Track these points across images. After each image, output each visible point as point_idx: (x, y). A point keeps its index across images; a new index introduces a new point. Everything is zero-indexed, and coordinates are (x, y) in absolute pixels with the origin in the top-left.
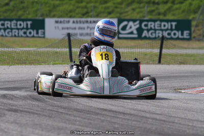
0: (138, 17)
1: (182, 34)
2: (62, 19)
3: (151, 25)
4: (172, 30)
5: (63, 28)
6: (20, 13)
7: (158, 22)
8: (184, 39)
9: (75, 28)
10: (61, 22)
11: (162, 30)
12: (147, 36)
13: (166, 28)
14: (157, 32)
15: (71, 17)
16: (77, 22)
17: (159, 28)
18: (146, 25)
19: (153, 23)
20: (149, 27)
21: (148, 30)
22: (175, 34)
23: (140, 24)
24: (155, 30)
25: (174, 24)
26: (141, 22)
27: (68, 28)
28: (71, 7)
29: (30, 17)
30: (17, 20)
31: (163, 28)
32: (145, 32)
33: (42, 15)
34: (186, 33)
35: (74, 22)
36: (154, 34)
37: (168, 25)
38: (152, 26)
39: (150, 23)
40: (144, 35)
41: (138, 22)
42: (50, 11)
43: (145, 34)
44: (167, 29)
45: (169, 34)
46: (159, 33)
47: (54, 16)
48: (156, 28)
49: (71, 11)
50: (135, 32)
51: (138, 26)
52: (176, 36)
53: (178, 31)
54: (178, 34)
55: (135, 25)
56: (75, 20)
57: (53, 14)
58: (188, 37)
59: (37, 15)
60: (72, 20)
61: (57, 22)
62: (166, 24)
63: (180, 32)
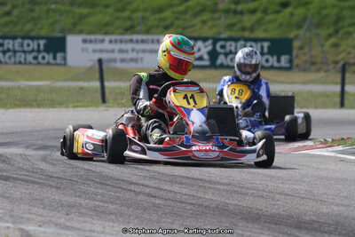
0: (210, 33)
1: (279, 61)
2: (93, 37)
4: (263, 53)
5: (94, 51)
6: (28, 27)
7: (242, 42)
8: (280, 69)
9: (113, 51)
10: (91, 41)
12: (225, 63)
15: (106, 33)
16: (116, 41)
18: (223, 47)
19: (233, 44)
20: (228, 49)
21: (226, 55)
22: (267, 61)
23: (214, 44)
25: (266, 45)
26: (215, 41)
27: (101, 51)
28: (107, 18)
29: (43, 33)
32: (222, 57)
33: (62, 30)
34: (284, 59)
35: (111, 41)
37: (257, 47)
38: (233, 48)
39: (228, 44)
40: (219, 62)
41: (210, 42)
42: (75, 24)
43: (221, 60)
47: (80, 32)
49: (106, 25)
50: (206, 57)
51: (210, 48)
52: (270, 64)
53: (272, 56)
54: (273, 61)
55: (206, 47)
56: (113, 37)
57: (78, 28)
58: (288, 65)
59: (54, 31)
60: (107, 38)
61: (85, 41)
62: (253, 44)
63: (275, 58)
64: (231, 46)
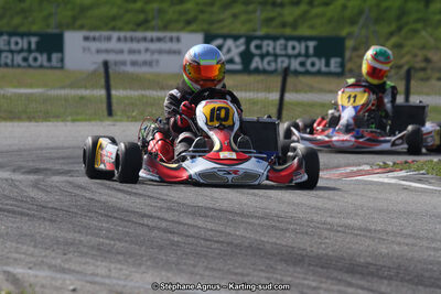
0: (243, 30)
1: (327, 65)
2: (97, 34)
3: (268, 46)
4: (307, 55)
5: (98, 51)
6: (17, 20)
7: (282, 42)
9: (121, 52)
10: (94, 39)
11: (289, 57)
12: (260, 67)
13: (296, 52)
14: (280, 60)
15: (113, 29)
16: (126, 39)
17: (283, 53)
18: (258, 47)
19: (271, 43)
20: (264, 50)
21: (262, 57)
22: (313, 64)
23: (248, 44)
24: (276, 56)
25: (312, 44)
26: (249, 40)
27: (107, 51)
28: (114, 11)
29: (35, 28)
30: (11, 34)
31: (290, 51)
32: (257, 59)
33: (60, 26)
34: (334, 62)
35: (119, 39)
36: (273, 65)
37: (300, 47)
38: (271, 49)
39: (265, 43)
40: (253, 65)
41: (242, 41)
42: (75, 18)
43: (256, 63)
44: (299, 55)
45: (302, 64)
46: (282, 62)
47: (81, 28)
48: (278, 51)
49: (114, 18)
50: (237, 59)
51: (242, 48)
52: (316, 68)
53: (320, 59)
54: (320, 64)
55: (237, 47)
56: (122, 34)
57: (79, 23)
58: (339, 70)
59: (48, 26)
60: (115, 35)
61: (86, 39)
62: (296, 44)
63: (323, 61)
64: (268, 45)
